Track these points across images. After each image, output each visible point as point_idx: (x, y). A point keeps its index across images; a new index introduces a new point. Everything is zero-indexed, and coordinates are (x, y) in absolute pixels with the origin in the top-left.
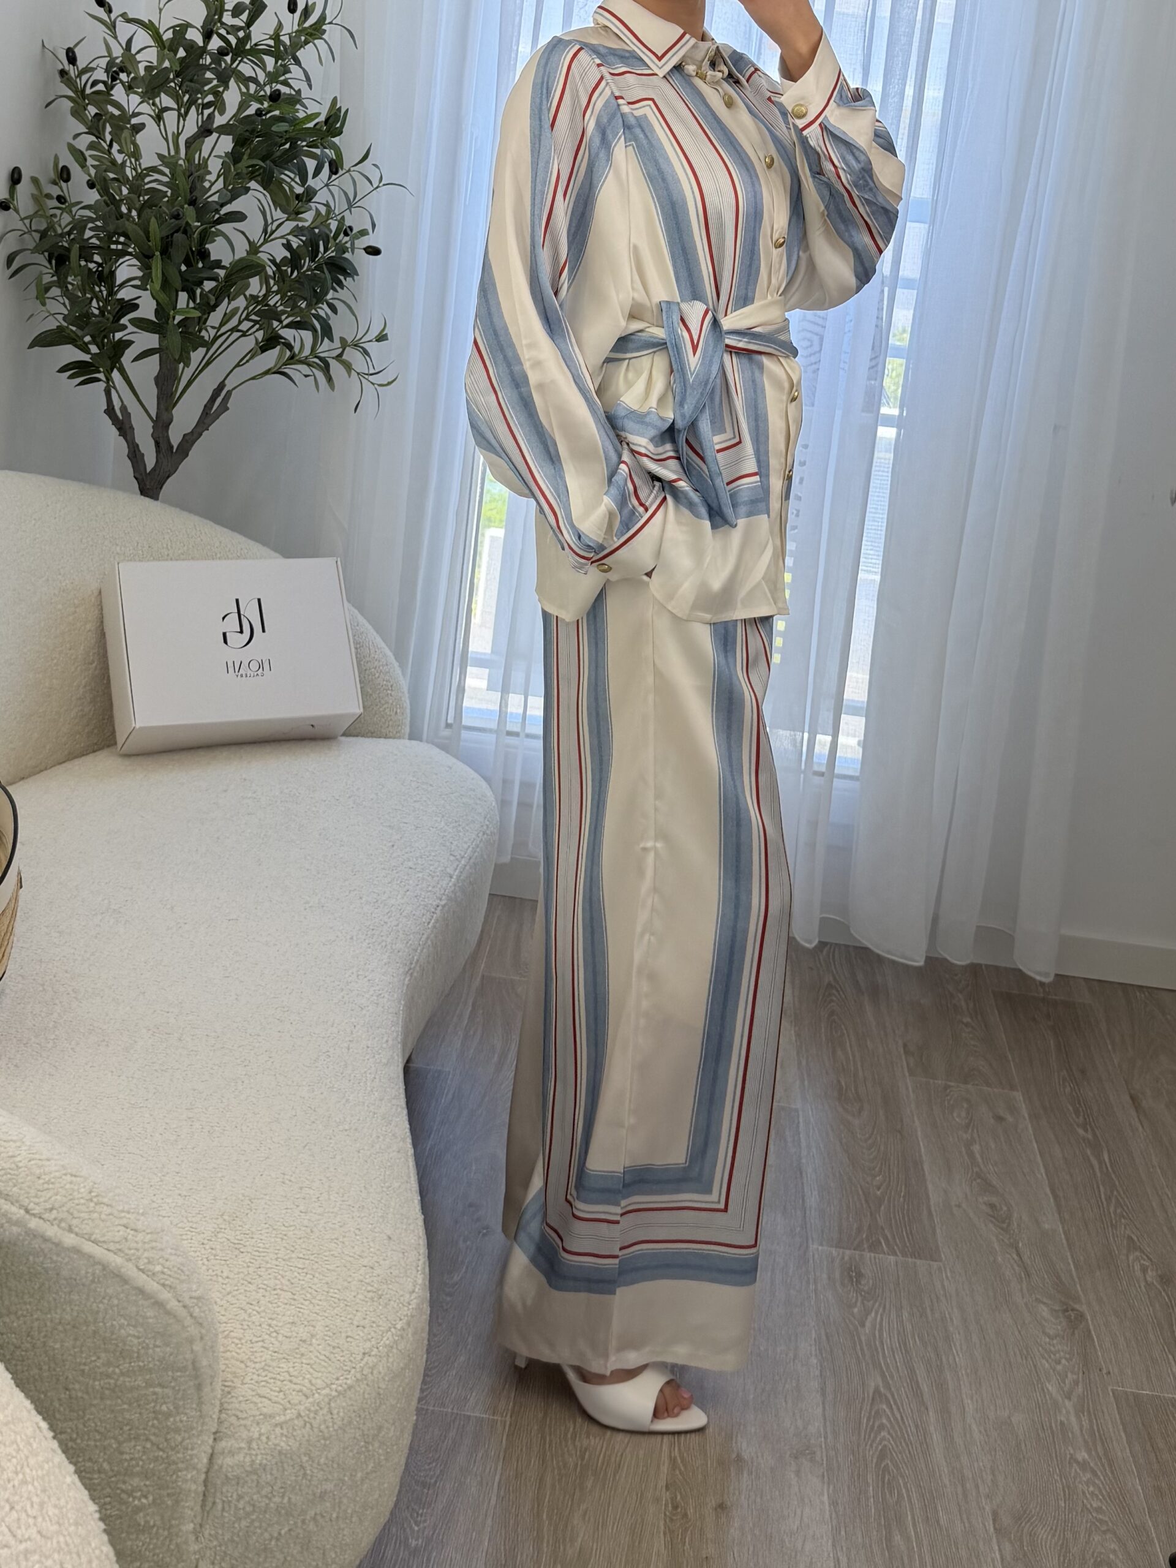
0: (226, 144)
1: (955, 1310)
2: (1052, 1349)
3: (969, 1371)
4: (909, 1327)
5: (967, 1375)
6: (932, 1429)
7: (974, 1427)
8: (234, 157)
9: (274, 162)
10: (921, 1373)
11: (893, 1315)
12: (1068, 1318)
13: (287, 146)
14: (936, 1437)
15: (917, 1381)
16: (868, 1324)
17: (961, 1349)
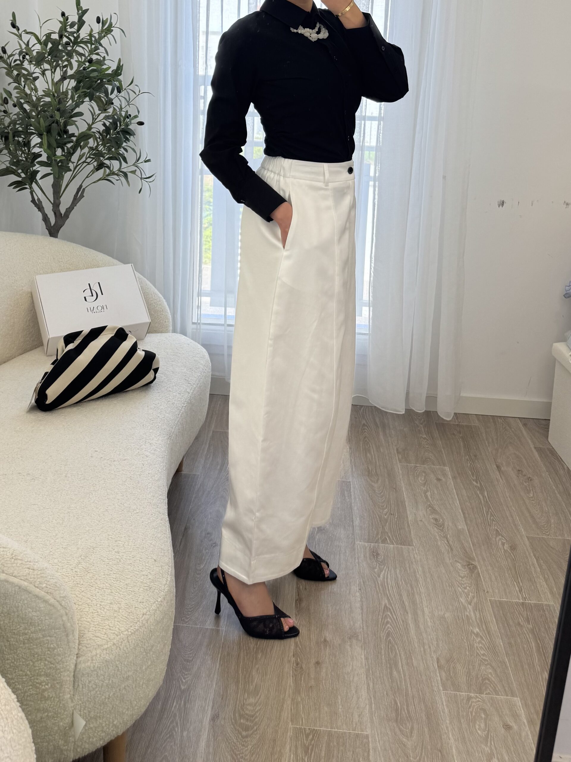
0: (73, 83)
1: (420, 568)
2: (462, 582)
3: (426, 595)
4: (399, 576)
5: (425, 597)
6: (410, 622)
7: (428, 620)
8: (76, 89)
9: (93, 89)
10: (405, 598)
11: (393, 571)
12: (470, 568)
13: (99, 81)
14: (412, 626)
15: (403, 601)
16: (381, 576)
17: (423, 585)
